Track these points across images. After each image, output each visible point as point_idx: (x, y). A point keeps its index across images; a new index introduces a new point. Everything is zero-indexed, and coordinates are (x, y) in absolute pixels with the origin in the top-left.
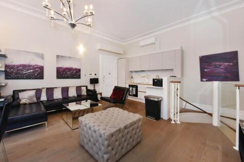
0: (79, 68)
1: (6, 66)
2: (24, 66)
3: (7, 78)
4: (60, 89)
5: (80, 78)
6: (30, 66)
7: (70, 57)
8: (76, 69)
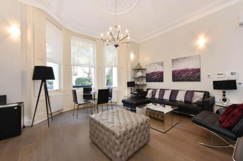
0: (198, 67)
1: (146, 74)
2: (153, 73)
3: (147, 81)
4: (170, 91)
5: (200, 81)
6: (155, 73)
7: (185, 58)
8: (193, 70)
